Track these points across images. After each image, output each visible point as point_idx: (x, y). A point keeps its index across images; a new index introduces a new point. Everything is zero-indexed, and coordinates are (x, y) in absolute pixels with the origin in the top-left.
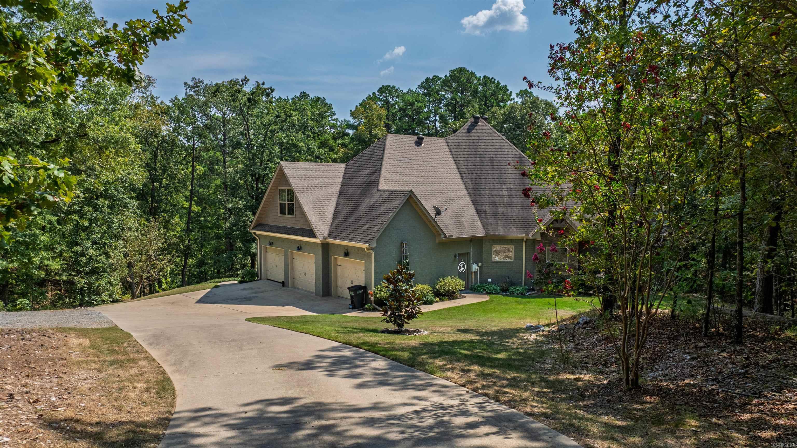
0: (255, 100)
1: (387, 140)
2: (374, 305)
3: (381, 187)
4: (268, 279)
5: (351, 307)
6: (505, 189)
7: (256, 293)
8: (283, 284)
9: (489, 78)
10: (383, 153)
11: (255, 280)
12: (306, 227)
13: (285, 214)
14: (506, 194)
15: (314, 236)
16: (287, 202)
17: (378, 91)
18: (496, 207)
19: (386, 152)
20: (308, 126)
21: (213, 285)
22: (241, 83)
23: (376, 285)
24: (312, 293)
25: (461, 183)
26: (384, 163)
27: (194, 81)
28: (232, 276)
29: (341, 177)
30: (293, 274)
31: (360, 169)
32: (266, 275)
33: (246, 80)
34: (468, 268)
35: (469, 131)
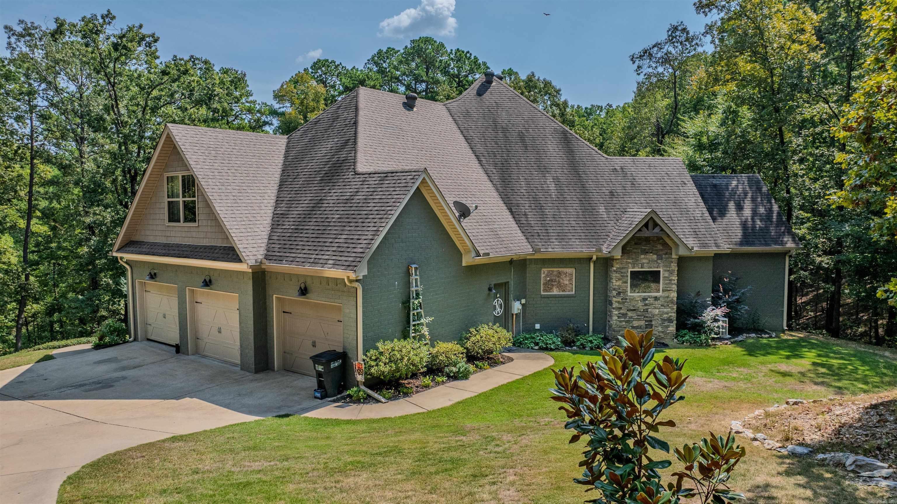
0: (125, 47)
1: (360, 96)
2: (363, 387)
3: (360, 168)
4: (149, 340)
5: (318, 395)
6: (550, 180)
7: (124, 369)
8: (178, 349)
9: (463, 52)
10: (356, 116)
11: (125, 342)
12: (219, 243)
13: (179, 221)
14: (552, 187)
15: (238, 259)
16: (181, 199)
17: (311, 68)
18: (541, 208)
19: (361, 113)
20: (215, 95)
21: (42, 353)
22: (101, 21)
23: (366, 351)
24: (235, 365)
25: (481, 171)
26: (361, 129)
27: (23, 26)
28: (82, 334)
29: (282, 158)
30: (196, 331)
31: (314, 142)
32: (146, 332)
33: (109, 17)
34: (507, 307)
35: (480, 93)
